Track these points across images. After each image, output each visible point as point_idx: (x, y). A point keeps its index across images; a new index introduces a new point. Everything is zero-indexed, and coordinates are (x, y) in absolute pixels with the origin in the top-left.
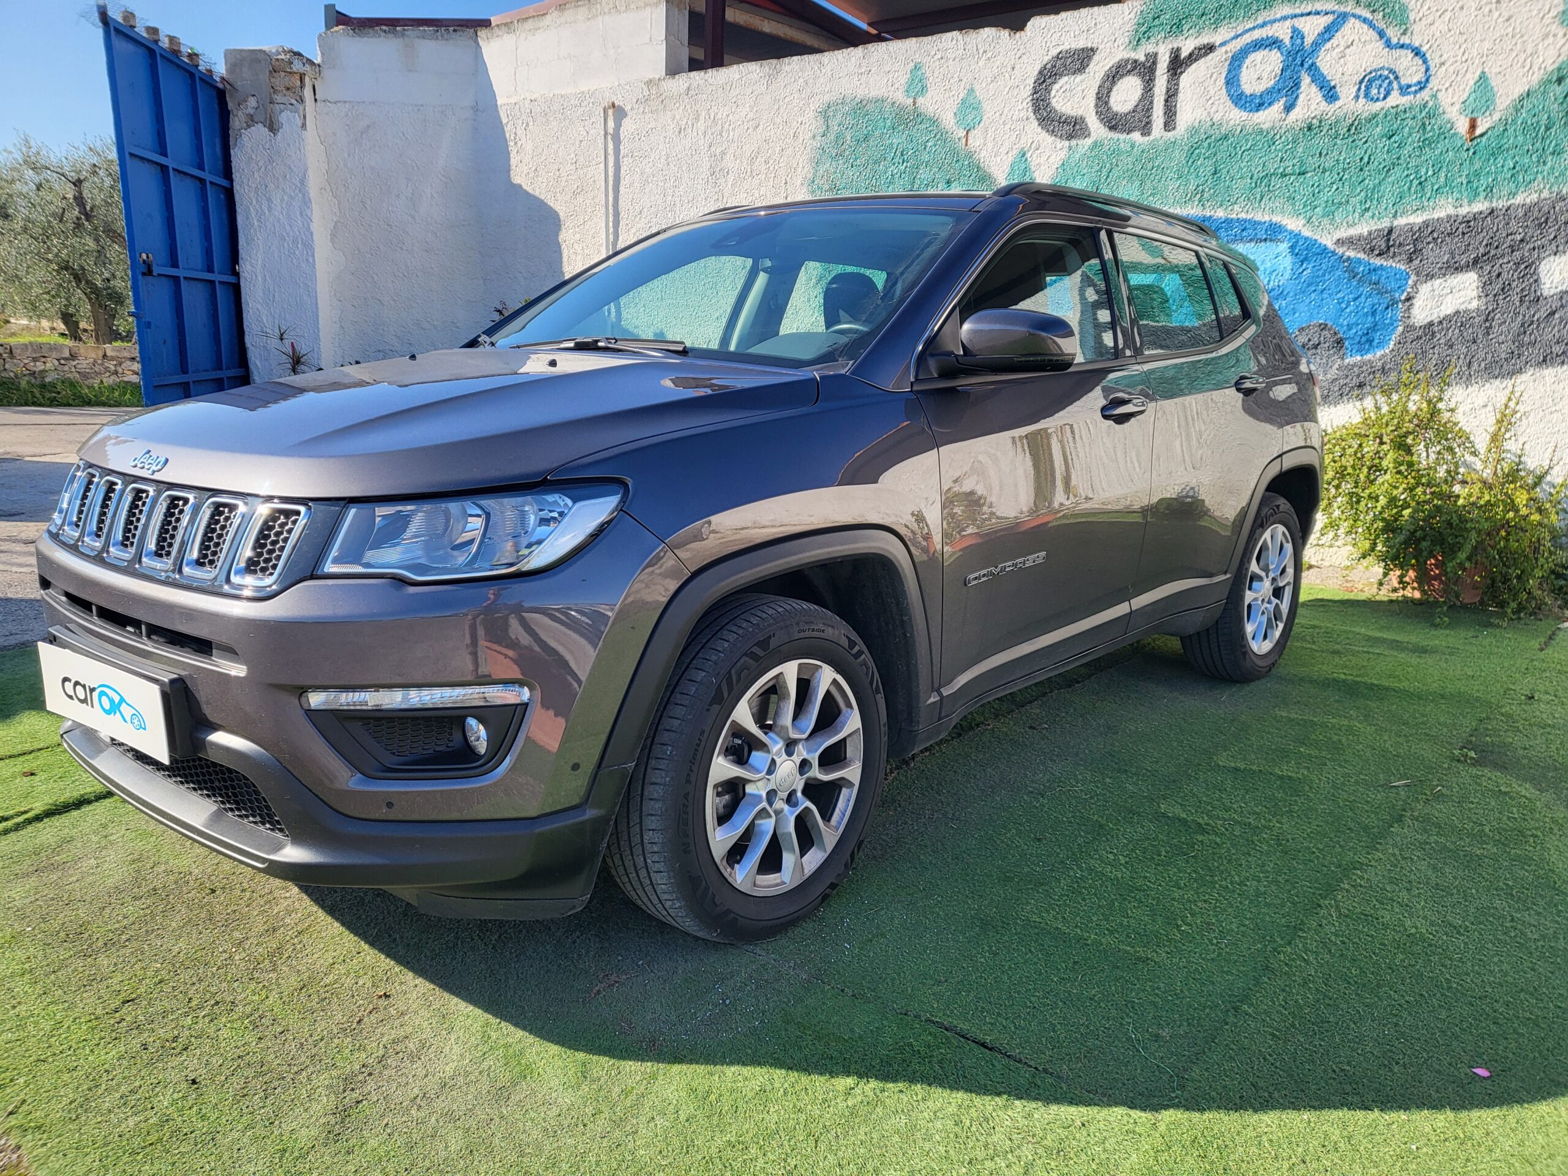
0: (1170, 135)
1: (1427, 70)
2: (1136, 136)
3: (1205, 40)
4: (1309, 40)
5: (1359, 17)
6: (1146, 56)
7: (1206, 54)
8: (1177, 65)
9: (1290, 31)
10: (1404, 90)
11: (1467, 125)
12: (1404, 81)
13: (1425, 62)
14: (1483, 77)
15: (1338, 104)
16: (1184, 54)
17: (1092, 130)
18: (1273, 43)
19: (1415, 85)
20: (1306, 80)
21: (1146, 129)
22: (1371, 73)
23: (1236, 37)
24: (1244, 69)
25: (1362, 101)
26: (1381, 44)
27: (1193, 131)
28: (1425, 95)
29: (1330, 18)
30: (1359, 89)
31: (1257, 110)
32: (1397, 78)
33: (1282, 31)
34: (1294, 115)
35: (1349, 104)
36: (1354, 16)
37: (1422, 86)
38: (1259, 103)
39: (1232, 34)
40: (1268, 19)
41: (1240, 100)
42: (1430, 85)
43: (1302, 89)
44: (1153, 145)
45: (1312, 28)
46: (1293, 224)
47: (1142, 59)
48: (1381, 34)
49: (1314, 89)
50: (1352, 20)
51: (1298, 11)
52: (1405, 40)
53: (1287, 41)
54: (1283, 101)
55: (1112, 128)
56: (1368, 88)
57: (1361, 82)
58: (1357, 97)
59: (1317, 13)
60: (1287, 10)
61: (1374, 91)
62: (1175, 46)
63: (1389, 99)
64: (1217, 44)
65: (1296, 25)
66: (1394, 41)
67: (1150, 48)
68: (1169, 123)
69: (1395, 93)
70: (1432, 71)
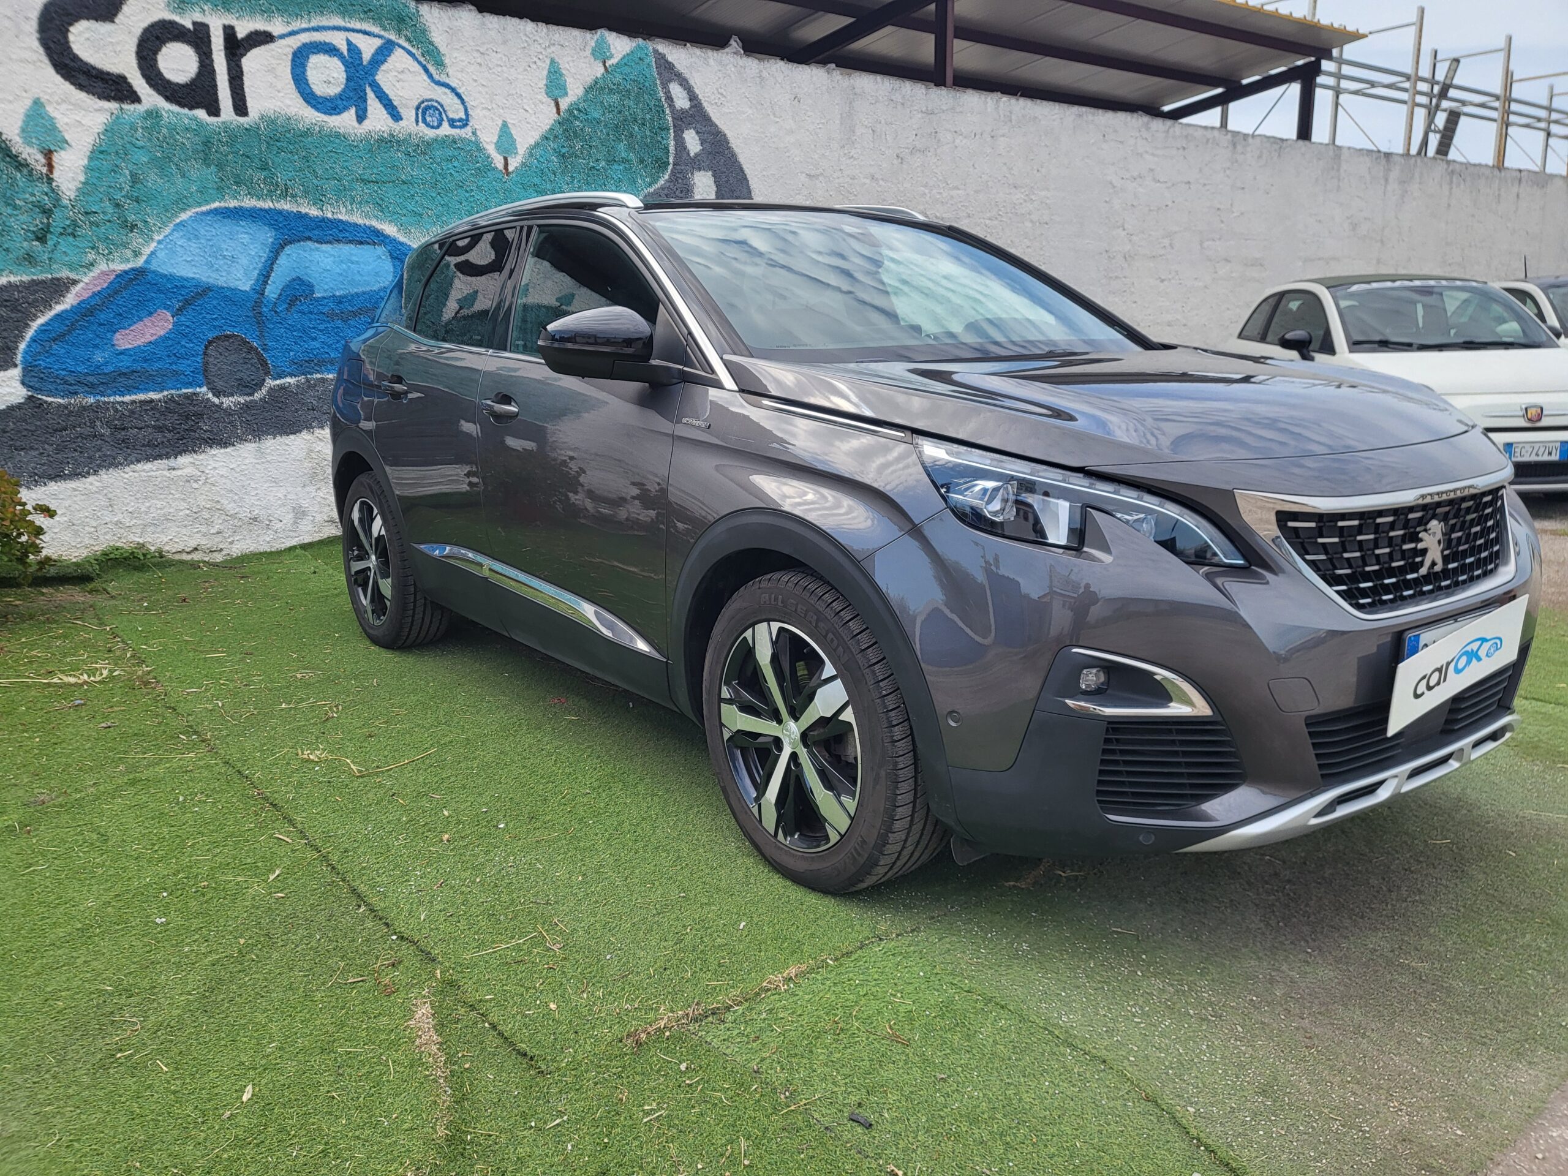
0: (242, 120)
1: (466, 110)
2: (201, 114)
3: (259, 24)
4: (367, 56)
5: (403, 48)
6: (194, 23)
7: (267, 42)
8: (236, 47)
9: (345, 43)
10: (452, 123)
11: (503, 161)
12: (451, 116)
13: (463, 102)
14: (505, 125)
15: (402, 123)
16: (241, 34)
17: (142, 97)
18: (330, 50)
19: (460, 120)
20: (370, 95)
21: (215, 111)
22: (423, 102)
23: (292, 33)
24: (308, 68)
25: (421, 124)
26: (425, 77)
27: (271, 121)
28: (468, 129)
29: (378, 42)
30: (417, 114)
31: (331, 114)
32: (445, 111)
33: (339, 40)
34: (368, 125)
35: (408, 124)
36: (400, 46)
37: (465, 123)
38: (330, 106)
39: (290, 29)
40: (321, 24)
41: (310, 97)
42: (471, 124)
43: (369, 102)
44: (226, 127)
45: (368, 47)
46: (390, 229)
47: (190, 26)
48: (426, 70)
49: (378, 105)
50: (400, 50)
51: (348, 25)
52: (443, 78)
53: (346, 53)
54: (353, 110)
55: (167, 98)
56: (424, 114)
57: (418, 108)
58: (417, 122)
59: (366, 33)
60: (338, 21)
61: (428, 119)
62: (227, 23)
63: (441, 128)
64: (275, 34)
65: (350, 38)
66: (437, 77)
67: (198, 17)
68: (241, 108)
69: (445, 124)
70: (470, 112)
